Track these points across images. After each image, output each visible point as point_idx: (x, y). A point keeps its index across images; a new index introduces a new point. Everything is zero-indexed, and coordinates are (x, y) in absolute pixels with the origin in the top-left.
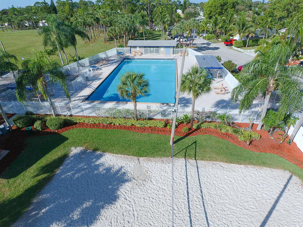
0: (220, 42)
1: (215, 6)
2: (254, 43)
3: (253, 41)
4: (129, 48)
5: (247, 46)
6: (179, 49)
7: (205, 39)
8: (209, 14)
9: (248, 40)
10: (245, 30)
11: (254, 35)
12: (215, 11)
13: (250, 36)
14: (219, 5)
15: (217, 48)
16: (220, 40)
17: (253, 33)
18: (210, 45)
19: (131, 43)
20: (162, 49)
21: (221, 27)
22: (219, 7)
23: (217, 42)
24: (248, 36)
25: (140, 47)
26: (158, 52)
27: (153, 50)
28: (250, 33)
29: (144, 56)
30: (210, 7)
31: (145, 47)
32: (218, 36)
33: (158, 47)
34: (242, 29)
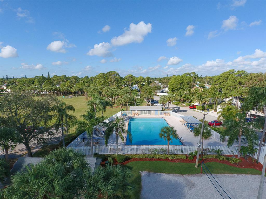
0: (185, 106)
1: (176, 84)
2: (209, 107)
3: (208, 106)
4: (130, 111)
5: (205, 109)
6: (164, 111)
7: (174, 104)
8: (173, 89)
9: (205, 106)
10: (202, 100)
11: (209, 103)
12: (177, 87)
13: (206, 103)
14: (179, 83)
15: (186, 111)
16: (185, 105)
17: (208, 101)
18: (179, 108)
19: (131, 108)
20: (153, 112)
21: (185, 98)
22: (179, 84)
23: (184, 107)
24: (205, 103)
25: (138, 110)
26: (149, 113)
27: (147, 112)
28: (206, 102)
29: (141, 116)
30: (173, 84)
31: (141, 110)
32: (182, 102)
33: (150, 110)
34: (201, 99)
